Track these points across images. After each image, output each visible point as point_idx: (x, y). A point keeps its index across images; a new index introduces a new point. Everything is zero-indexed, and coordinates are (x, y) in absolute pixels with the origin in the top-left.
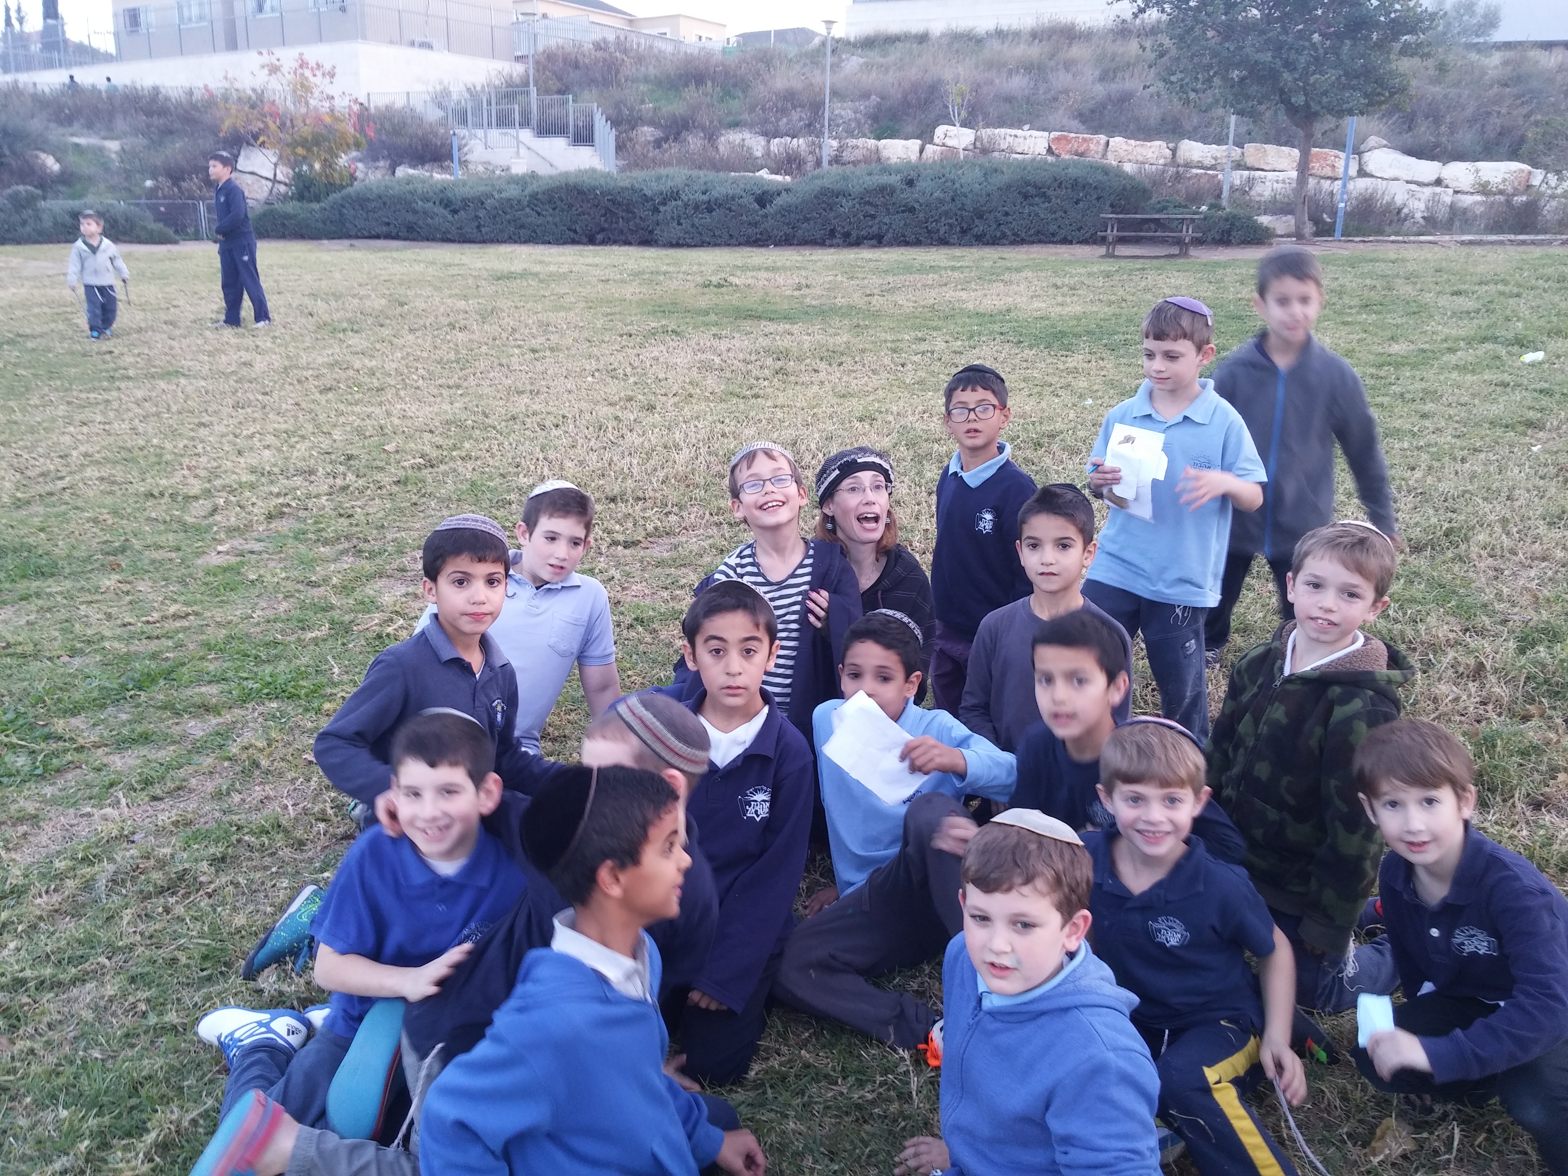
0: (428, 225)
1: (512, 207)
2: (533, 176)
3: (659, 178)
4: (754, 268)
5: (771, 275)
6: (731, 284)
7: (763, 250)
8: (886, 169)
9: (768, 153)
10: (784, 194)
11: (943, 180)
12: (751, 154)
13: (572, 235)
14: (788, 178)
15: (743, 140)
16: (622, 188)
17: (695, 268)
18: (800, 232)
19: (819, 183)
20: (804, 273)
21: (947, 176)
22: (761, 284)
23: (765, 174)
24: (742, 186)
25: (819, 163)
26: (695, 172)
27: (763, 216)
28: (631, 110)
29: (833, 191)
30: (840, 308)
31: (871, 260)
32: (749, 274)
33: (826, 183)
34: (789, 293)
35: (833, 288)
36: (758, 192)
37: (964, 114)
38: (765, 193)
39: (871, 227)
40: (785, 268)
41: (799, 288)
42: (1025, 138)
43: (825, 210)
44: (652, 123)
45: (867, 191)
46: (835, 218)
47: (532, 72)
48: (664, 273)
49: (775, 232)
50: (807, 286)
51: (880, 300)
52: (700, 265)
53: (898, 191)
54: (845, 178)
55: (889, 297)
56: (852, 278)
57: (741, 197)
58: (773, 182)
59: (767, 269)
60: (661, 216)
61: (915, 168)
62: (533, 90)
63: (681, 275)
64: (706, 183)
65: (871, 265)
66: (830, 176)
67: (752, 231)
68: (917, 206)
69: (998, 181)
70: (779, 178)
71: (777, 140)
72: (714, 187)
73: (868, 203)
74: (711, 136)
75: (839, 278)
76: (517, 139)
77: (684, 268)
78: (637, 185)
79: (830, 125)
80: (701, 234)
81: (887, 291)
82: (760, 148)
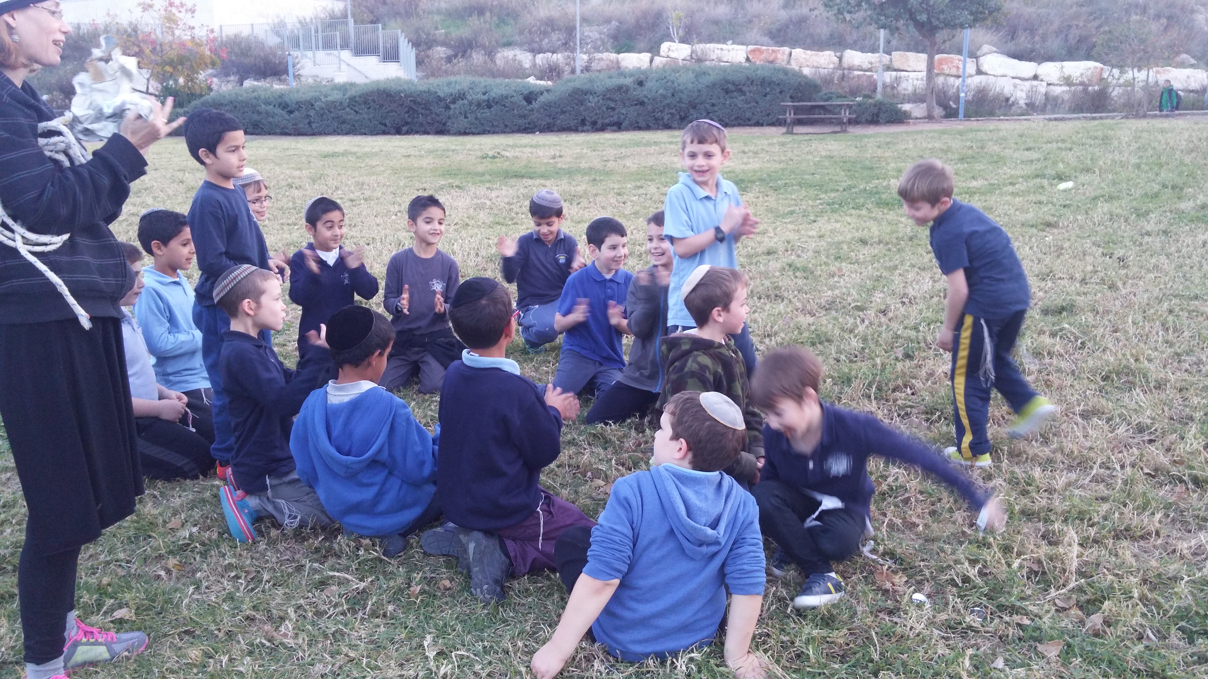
0: (270, 122)
1: (335, 107)
2: (352, 85)
3: (449, 84)
4: (521, 146)
5: (534, 150)
6: (503, 156)
7: (530, 136)
8: (622, 74)
9: (534, 65)
10: (545, 94)
11: (665, 81)
12: (521, 66)
13: (383, 127)
14: (550, 83)
15: (515, 56)
16: (421, 92)
17: (476, 147)
18: (559, 121)
19: (571, 85)
20: (558, 148)
21: (668, 77)
22: (526, 155)
23: (532, 80)
24: (513, 88)
25: (573, 71)
26: (477, 79)
27: (530, 111)
28: (428, 34)
29: (582, 90)
30: (584, 169)
31: (611, 139)
32: (517, 149)
33: (577, 84)
34: (546, 161)
35: (580, 157)
36: (526, 92)
37: (681, 33)
38: (531, 93)
39: (612, 117)
40: (544, 145)
41: (554, 157)
42: (729, 51)
43: (577, 105)
44: (444, 44)
45: (608, 90)
46: (584, 111)
47: (349, 8)
48: (453, 151)
49: (540, 122)
50: (560, 156)
51: (614, 164)
52: (480, 145)
53: (632, 90)
54: (591, 81)
55: (620, 162)
56: (594, 150)
57: (513, 96)
58: (536, 85)
59: (531, 146)
60: (451, 112)
61: (644, 72)
62: (351, 21)
63: (465, 151)
64: (485, 87)
65: (610, 142)
66: (580, 80)
67: (521, 121)
68: (646, 100)
69: (706, 80)
70: (542, 83)
71: (541, 55)
72: (492, 89)
73: (609, 99)
74: (490, 54)
75: (585, 151)
76: (339, 57)
77: (468, 147)
78: (432, 89)
79: (581, 44)
80: (482, 124)
81: (620, 158)
82: (528, 61)
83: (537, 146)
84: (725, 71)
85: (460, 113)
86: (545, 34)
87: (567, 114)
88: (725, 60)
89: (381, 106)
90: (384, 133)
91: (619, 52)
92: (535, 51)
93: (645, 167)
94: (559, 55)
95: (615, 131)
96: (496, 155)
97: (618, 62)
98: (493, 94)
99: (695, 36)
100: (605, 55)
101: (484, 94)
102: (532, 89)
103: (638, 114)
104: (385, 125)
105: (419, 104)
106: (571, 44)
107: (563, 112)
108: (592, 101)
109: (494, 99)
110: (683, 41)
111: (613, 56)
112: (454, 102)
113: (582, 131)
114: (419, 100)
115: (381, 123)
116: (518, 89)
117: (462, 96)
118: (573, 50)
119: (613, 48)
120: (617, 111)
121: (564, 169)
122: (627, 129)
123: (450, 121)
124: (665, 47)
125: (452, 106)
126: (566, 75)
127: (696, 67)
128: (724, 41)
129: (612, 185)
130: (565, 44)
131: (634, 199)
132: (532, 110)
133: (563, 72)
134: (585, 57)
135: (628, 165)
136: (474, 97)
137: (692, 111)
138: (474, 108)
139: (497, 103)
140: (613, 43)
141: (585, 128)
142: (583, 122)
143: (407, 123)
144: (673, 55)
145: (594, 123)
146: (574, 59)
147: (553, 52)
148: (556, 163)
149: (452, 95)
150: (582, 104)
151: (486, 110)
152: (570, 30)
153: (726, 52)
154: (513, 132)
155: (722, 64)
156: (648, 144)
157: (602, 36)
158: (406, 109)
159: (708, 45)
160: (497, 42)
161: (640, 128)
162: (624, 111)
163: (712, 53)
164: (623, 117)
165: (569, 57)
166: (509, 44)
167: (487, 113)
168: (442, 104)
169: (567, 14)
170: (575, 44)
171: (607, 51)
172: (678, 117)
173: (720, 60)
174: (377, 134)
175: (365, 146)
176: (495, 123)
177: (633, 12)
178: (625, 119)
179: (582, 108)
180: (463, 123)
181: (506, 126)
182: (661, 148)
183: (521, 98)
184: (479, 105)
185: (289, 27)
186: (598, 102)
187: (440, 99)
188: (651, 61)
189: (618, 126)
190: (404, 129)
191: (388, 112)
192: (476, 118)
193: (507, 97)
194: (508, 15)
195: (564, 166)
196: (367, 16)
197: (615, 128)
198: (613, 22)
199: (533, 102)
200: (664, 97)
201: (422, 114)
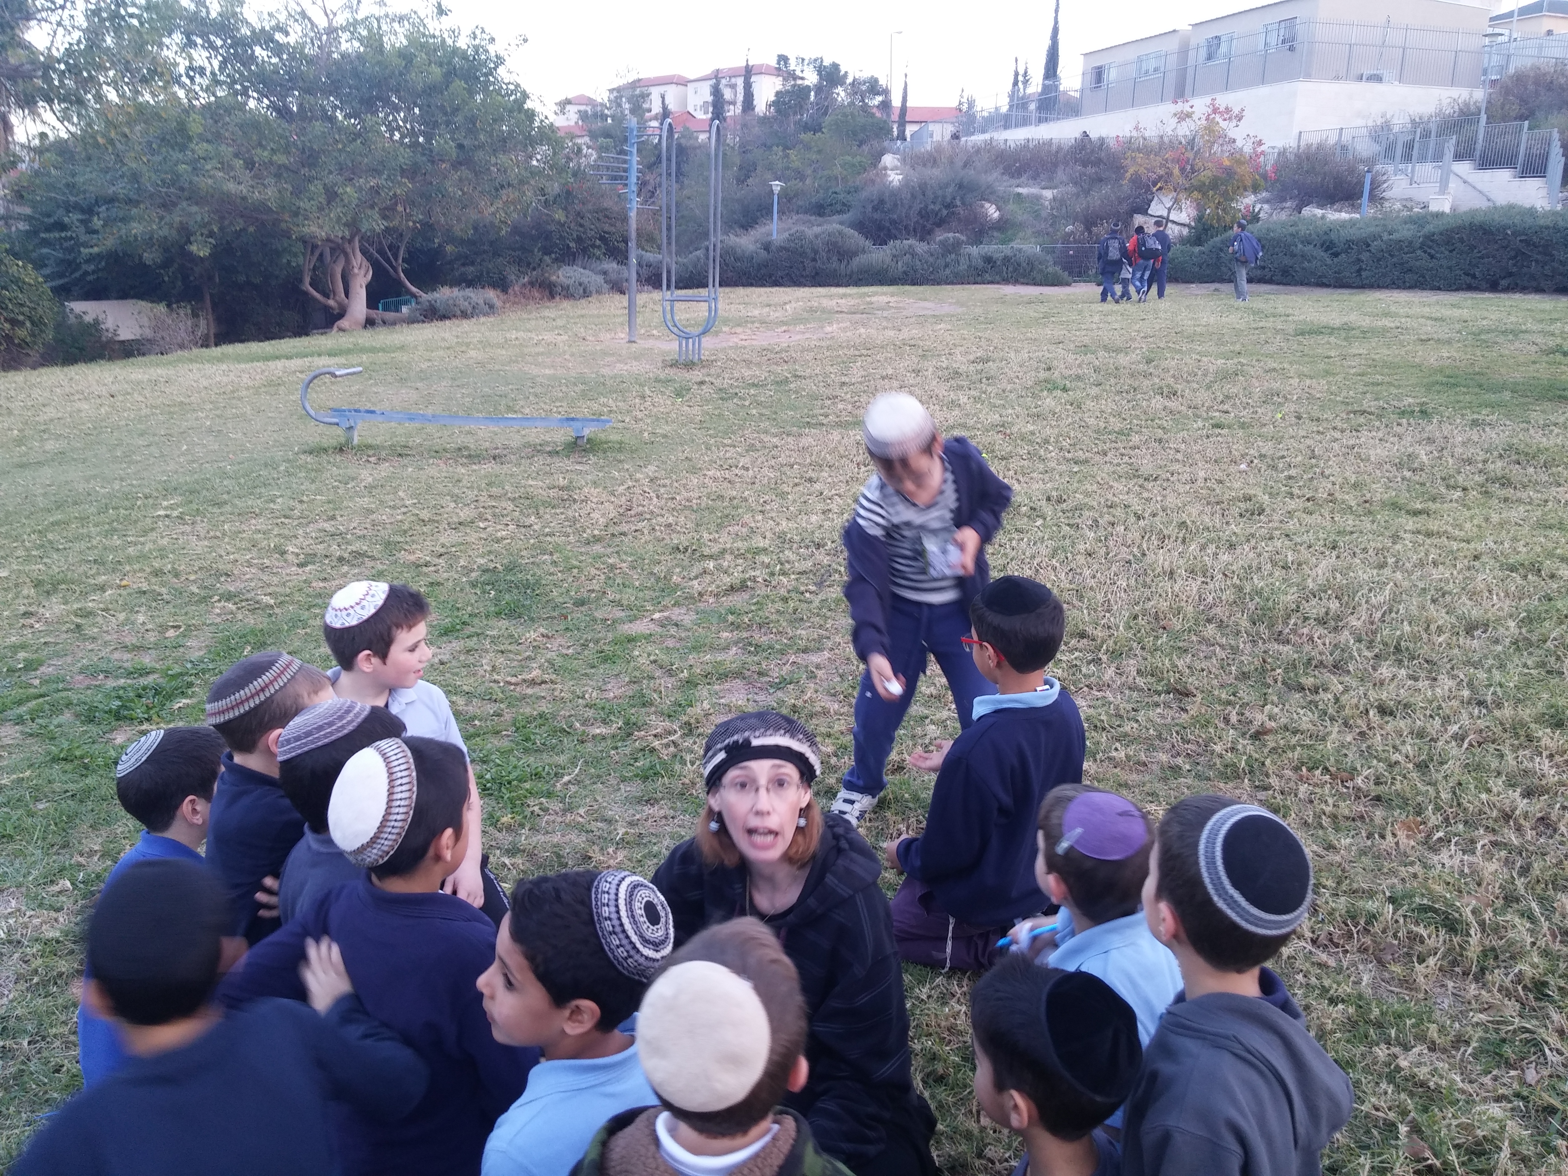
13: (1469, 279)
62: (1483, 118)
89: (1472, 248)
105: (1535, 245)
114: (1538, 239)
115: (1466, 275)
143: (1509, 275)
158: (1513, 253)
174: (1457, 289)
201: (1537, 261)
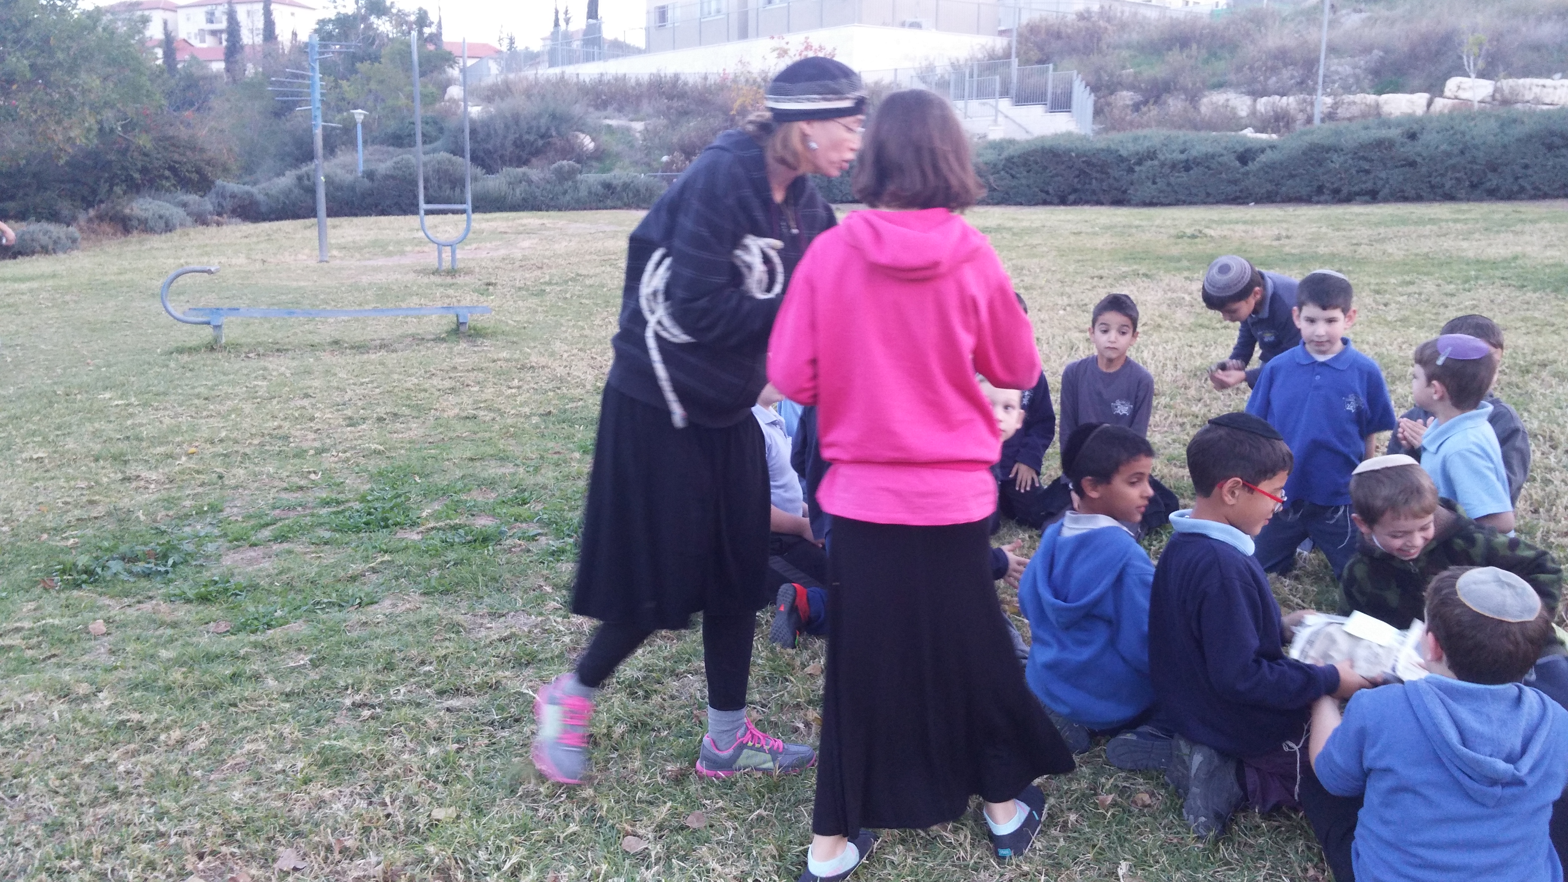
1: (988, 170)
2: (1011, 142)
3: (1136, 139)
4: (1231, 222)
5: (1249, 228)
6: (1206, 236)
7: (1241, 208)
8: (1386, 123)
9: (1253, 113)
10: (1269, 151)
11: (1452, 132)
12: (1235, 114)
13: (1044, 195)
14: (1274, 136)
15: (1228, 100)
16: (1098, 150)
17: (1168, 222)
18: (1284, 189)
19: (1308, 139)
20: (1285, 225)
21: (1457, 127)
22: (1237, 235)
23: (1249, 133)
24: (1224, 144)
25: (1309, 120)
26: (1174, 133)
27: (1244, 174)
28: (1111, 75)
29: (1323, 146)
30: (1322, 256)
31: (1361, 214)
32: (1225, 226)
33: (1316, 138)
34: (1267, 243)
35: (1316, 238)
36: (1241, 149)
37: (1481, 64)
38: (1248, 150)
39: (1365, 182)
40: (1264, 222)
41: (1278, 238)
42: (1555, 88)
43: (1312, 166)
44: (1132, 87)
45: (1362, 146)
46: (1324, 174)
47: (1014, 44)
48: (1137, 227)
49: (1257, 189)
50: (1288, 237)
51: (1368, 248)
52: (1174, 219)
53: (1397, 145)
54: (1337, 133)
55: (1378, 246)
56: (1338, 230)
57: (1222, 155)
58: (1257, 139)
59: (1245, 223)
60: (1136, 176)
61: (1418, 120)
62: (1015, 61)
63: (1154, 228)
64: (1185, 142)
65: (1362, 218)
66: (1320, 132)
67: (1231, 189)
68: (1419, 160)
69: (1518, 131)
70: (1264, 136)
71: (1265, 99)
72: (1193, 146)
73: (1364, 158)
74: (1193, 98)
75: (1324, 230)
76: (996, 108)
77: (1158, 222)
78: (1113, 146)
79: (1324, 82)
80: (1176, 192)
81: (1376, 241)
82: (1245, 108)
83: (1253, 222)
84: (1549, 118)
85: (1148, 178)
86: (1274, 70)
87: (1298, 180)
88: (1548, 101)
89: (1045, 168)
90: (1045, 203)
91: (1380, 92)
92: (1255, 94)
93: (1417, 255)
94: (1291, 99)
95: (1367, 202)
96: (1197, 233)
97: (1378, 106)
98: (1194, 153)
99: (1501, 68)
100: (1359, 97)
101: (1182, 152)
102: (1249, 145)
103: (1405, 180)
104: (1047, 193)
105: (1094, 165)
106: (1310, 83)
107: (1292, 176)
108: (1336, 161)
109: (1195, 158)
110: (1482, 75)
111: (1371, 98)
112: (1139, 163)
113: (1318, 202)
114: (1094, 160)
115: (1042, 191)
116: (1230, 145)
117: (1151, 155)
118: (1312, 91)
119: (1372, 87)
120: (1372, 176)
121: (1293, 255)
122: (1386, 200)
123: (1132, 188)
124: (1452, 84)
125: (1137, 168)
126: (1299, 126)
127: (1503, 111)
128: (1549, 74)
129: (1366, 279)
130: (1302, 83)
131: (1401, 299)
132: (1247, 174)
133: (1294, 121)
134: (1329, 100)
135: (1390, 251)
136: (1169, 156)
137: (1490, 175)
138: (1166, 170)
139: (1198, 164)
140: (1372, 80)
141: (1322, 198)
142: (1320, 190)
143: (1075, 191)
144: (1464, 95)
145: (1337, 191)
146: (1312, 104)
147: (1283, 95)
148: (1284, 246)
149: (1137, 154)
150: (1320, 165)
151: (1183, 174)
152: (1310, 64)
153: (1551, 90)
154: (1218, 202)
155: (1545, 107)
156: (1420, 222)
157: (1358, 71)
158: (1077, 172)
159: (1522, 81)
160: (1203, 83)
161: (1405, 199)
162: (1383, 175)
163: (1527, 92)
164: (1380, 183)
165: (1305, 101)
166: (1220, 86)
167: (1184, 177)
168: (1124, 166)
169: (1306, 42)
170: (1316, 83)
171: (1363, 91)
172: (1467, 183)
173: (1538, 101)
174: (1036, 204)
175: (1022, 220)
176: (1194, 191)
177: (1407, 37)
178: (1384, 186)
179: (1320, 171)
180: (1149, 190)
181: (1208, 195)
182: (1440, 228)
183: (1233, 157)
184: (1174, 166)
185: (939, 71)
186: (1346, 162)
187: (1121, 159)
188: (1429, 104)
189: (1373, 196)
190: (1072, 198)
191: (1052, 177)
192: (1169, 184)
193: (1213, 156)
194: (1222, 46)
195: (1293, 251)
196: (1035, 54)
197: (1367, 198)
198: (1376, 52)
199: (1250, 163)
200: (1449, 155)
201: (1096, 179)
